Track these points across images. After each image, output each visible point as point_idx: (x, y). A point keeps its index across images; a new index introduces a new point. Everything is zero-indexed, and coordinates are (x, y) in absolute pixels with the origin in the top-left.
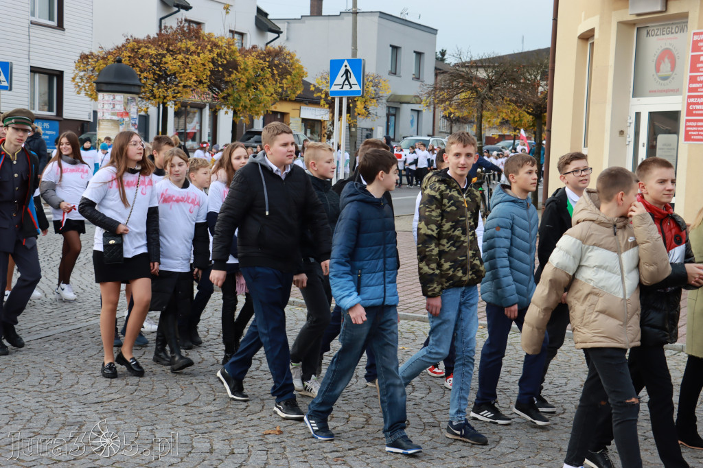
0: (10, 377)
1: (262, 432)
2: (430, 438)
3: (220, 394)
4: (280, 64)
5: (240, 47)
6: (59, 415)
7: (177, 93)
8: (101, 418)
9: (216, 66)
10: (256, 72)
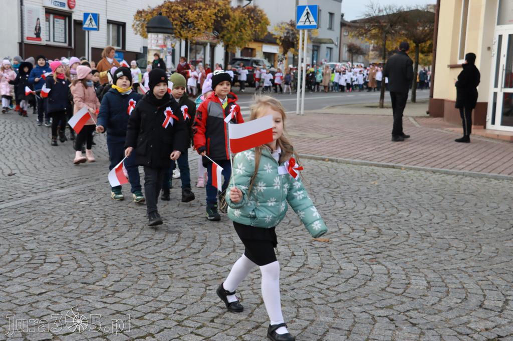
2: (431, 245)
4: (254, 17)
7: (194, 34)
8: (191, 229)
9: (217, 17)
10: (241, 21)
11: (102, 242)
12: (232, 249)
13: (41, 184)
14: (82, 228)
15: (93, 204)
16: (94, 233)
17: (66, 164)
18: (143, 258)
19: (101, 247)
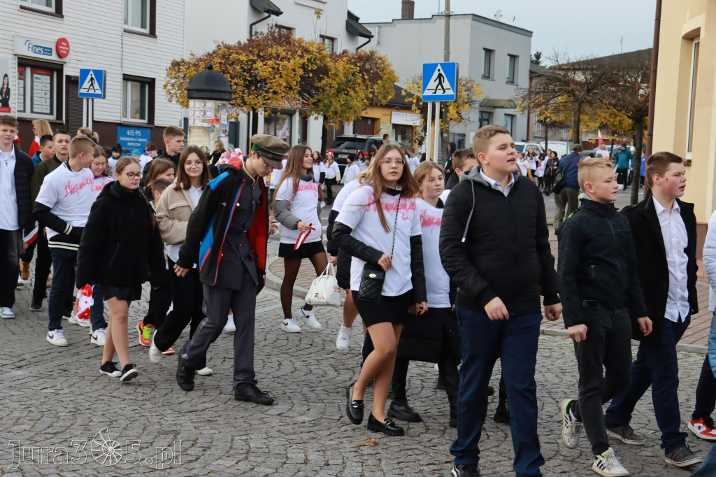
0: (106, 384)
1: (357, 443)
3: (314, 404)
4: (371, 69)
5: (330, 52)
6: (154, 423)
7: (267, 100)
8: (195, 427)
9: (306, 70)
10: (347, 78)
12: (244, 456)
14: (39, 427)
15: (61, 392)
16: (55, 434)
17: (32, 329)
18: (117, 468)
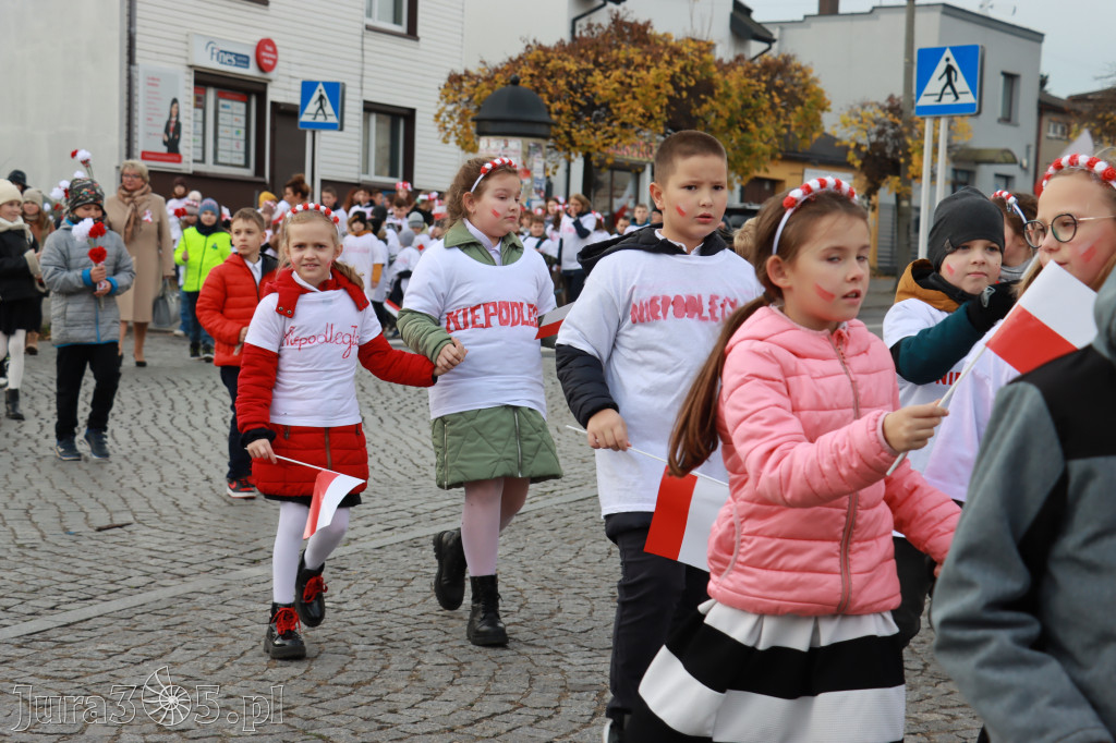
4: (785, 86)
6: (548, 669)
7: (611, 137)
9: (678, 89)
10: (744, 100)
11: (379, 712)
13: (195, 551)
16: (356, 686)
19: (378, 725)
